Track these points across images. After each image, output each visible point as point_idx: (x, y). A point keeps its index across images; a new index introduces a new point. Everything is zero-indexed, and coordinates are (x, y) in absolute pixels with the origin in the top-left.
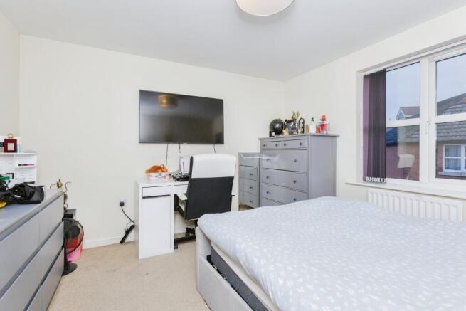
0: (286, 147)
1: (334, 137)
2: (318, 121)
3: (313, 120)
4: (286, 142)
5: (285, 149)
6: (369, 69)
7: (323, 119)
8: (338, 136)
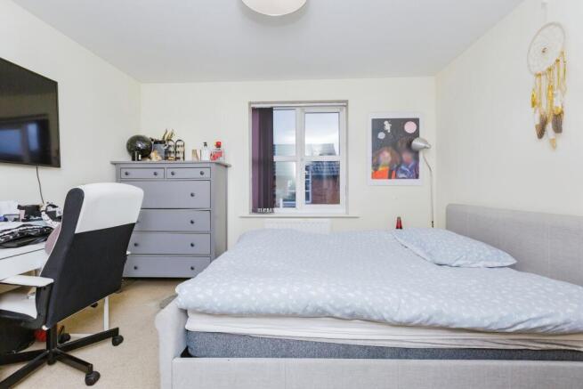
0: (174, 177)
1: (226, 166)
2: (212, 147)
3: (205, 144)
4: (174, 170)
5: (172, 180)
6: (259, 103)
7: (218, 145)
8: (230, 166)
